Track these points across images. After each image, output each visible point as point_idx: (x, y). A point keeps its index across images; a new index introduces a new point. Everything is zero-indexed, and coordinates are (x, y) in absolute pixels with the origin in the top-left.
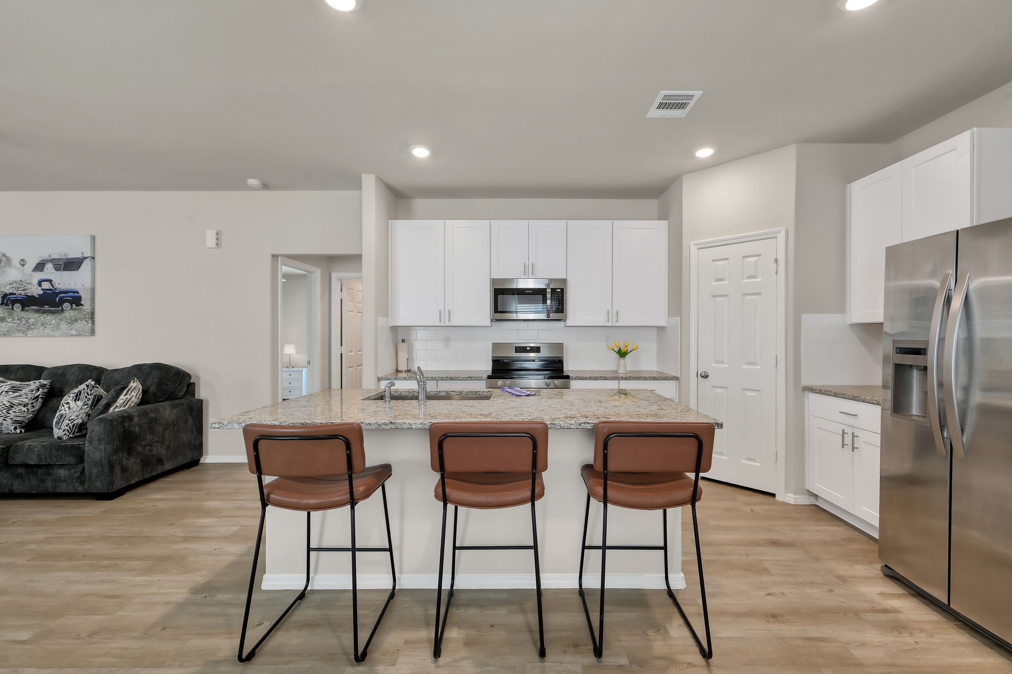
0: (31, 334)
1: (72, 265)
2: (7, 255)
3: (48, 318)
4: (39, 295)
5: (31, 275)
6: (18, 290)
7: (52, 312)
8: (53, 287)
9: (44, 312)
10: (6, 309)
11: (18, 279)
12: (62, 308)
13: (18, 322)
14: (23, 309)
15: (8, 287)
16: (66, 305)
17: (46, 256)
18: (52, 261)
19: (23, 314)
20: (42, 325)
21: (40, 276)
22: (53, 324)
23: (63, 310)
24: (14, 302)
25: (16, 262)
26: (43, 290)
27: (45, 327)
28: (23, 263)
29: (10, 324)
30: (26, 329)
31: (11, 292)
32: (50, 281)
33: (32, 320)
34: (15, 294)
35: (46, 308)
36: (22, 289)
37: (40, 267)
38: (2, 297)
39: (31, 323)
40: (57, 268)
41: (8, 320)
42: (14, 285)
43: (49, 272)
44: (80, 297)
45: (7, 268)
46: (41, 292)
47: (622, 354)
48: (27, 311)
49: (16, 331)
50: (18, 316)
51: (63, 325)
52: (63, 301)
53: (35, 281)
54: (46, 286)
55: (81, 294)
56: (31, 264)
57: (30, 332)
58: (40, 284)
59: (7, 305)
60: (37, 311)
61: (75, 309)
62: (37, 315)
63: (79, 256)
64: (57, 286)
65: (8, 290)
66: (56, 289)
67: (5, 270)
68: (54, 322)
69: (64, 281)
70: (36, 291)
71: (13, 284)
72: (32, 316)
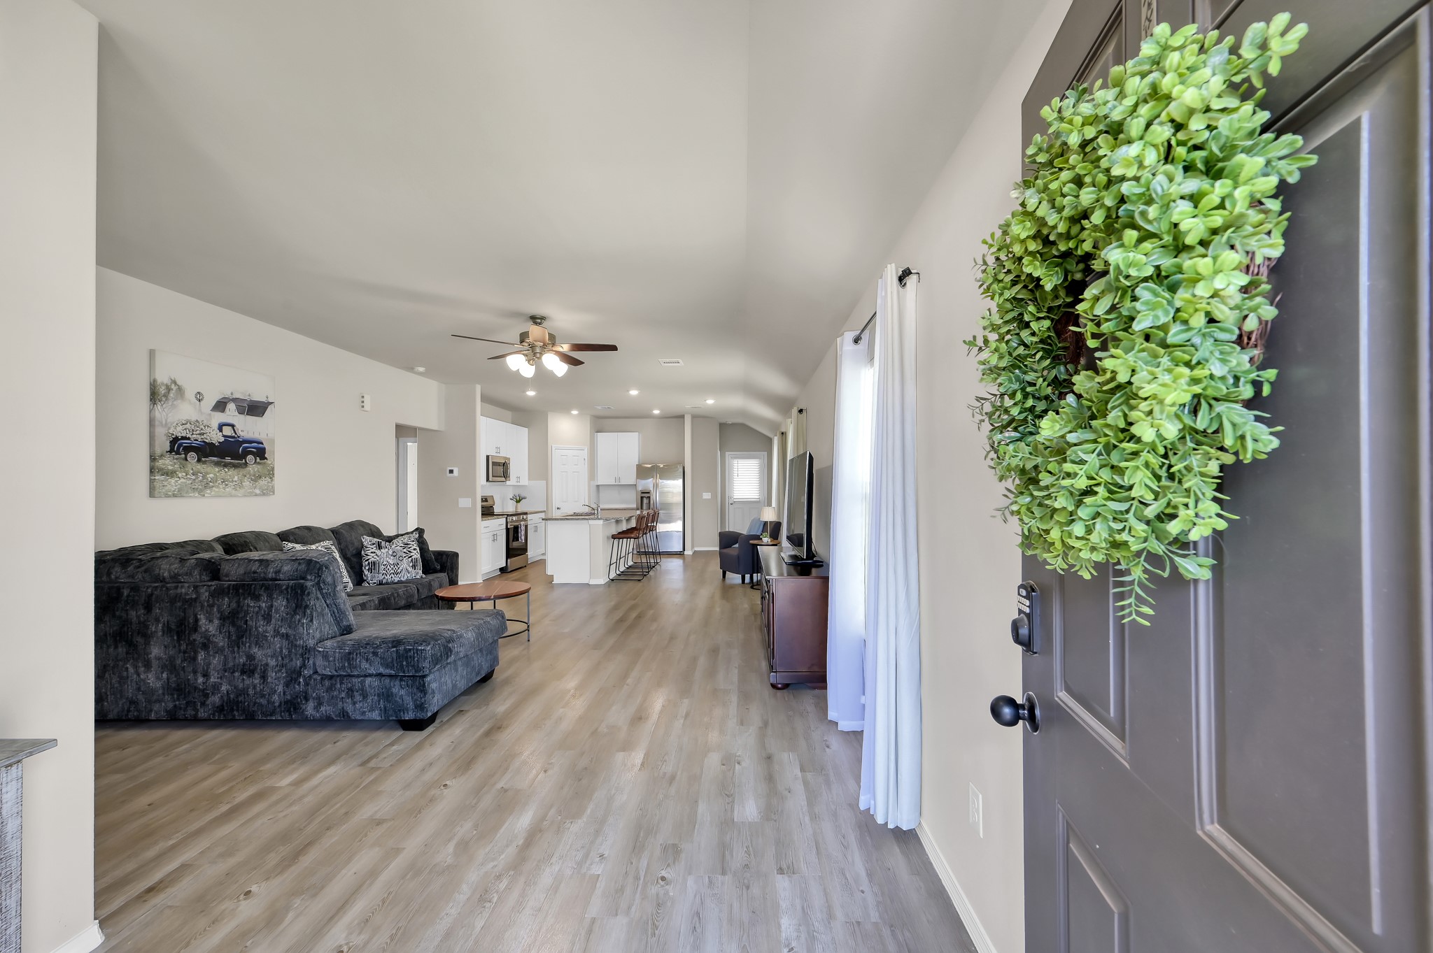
0: (209, 494)
1: (256, 409)
2: (179, 383)
3: (230, 473)
4: (219, 442)
5: (210, 414)
6: (193, 434)
7: (235, 466)
8: (236, 434)
9: (226, 465)
10: (177, 459)
11: (193, 419)
12: (246, 461)
13: (193, 477)
14: (199, 461)
15: (180, 428)
16: (250, 458)
17: (228, 394)
18: (235, 400)
19: (199, 467)
20: (222, 482)
21: (219, 418)
22: (236, 481)
23: (246, 464)
24: (188, 449)
25: (190, 394)
26: (224, 436)
27: (227, 485)
28: (199, 397)
29: (182, 480)
30: (204, 487)
31: (184, 435)
32: (233, 426)
33: (211, 475)
34: (189, 439)
35: (228, 460)
36: (198, 432)
37: (220, 406)
38: (171, 442)
39: (210, 479)
40: (241, 411)
41: (180, 475)
42: (188, 426)
43: (231, 414)
44: (265, 449)
45: (179, 401)
46: (222, 439)
47: (518, 502)
48: (205, 463)
49: (190, 491)
50: (192, 469)
51: (247, 483)
52: (246, 453)
53: (215, 425)
54: (228, 431)
55: (266, 445)
56: (210, 401)
57: (208, 492)
58: (220, 428)
59: (178, 453)
60: (217, 464)
61: (259, 463)
62: (217, 469)
63: (264, 399)
64: (240, 433)
65: (179, 432)
66: (239, 437)
67: (175, 403)
68: (236, 478)
69: (248, 428)
70: (216, 437)
71: (186, 424)
72: (211, 470)
